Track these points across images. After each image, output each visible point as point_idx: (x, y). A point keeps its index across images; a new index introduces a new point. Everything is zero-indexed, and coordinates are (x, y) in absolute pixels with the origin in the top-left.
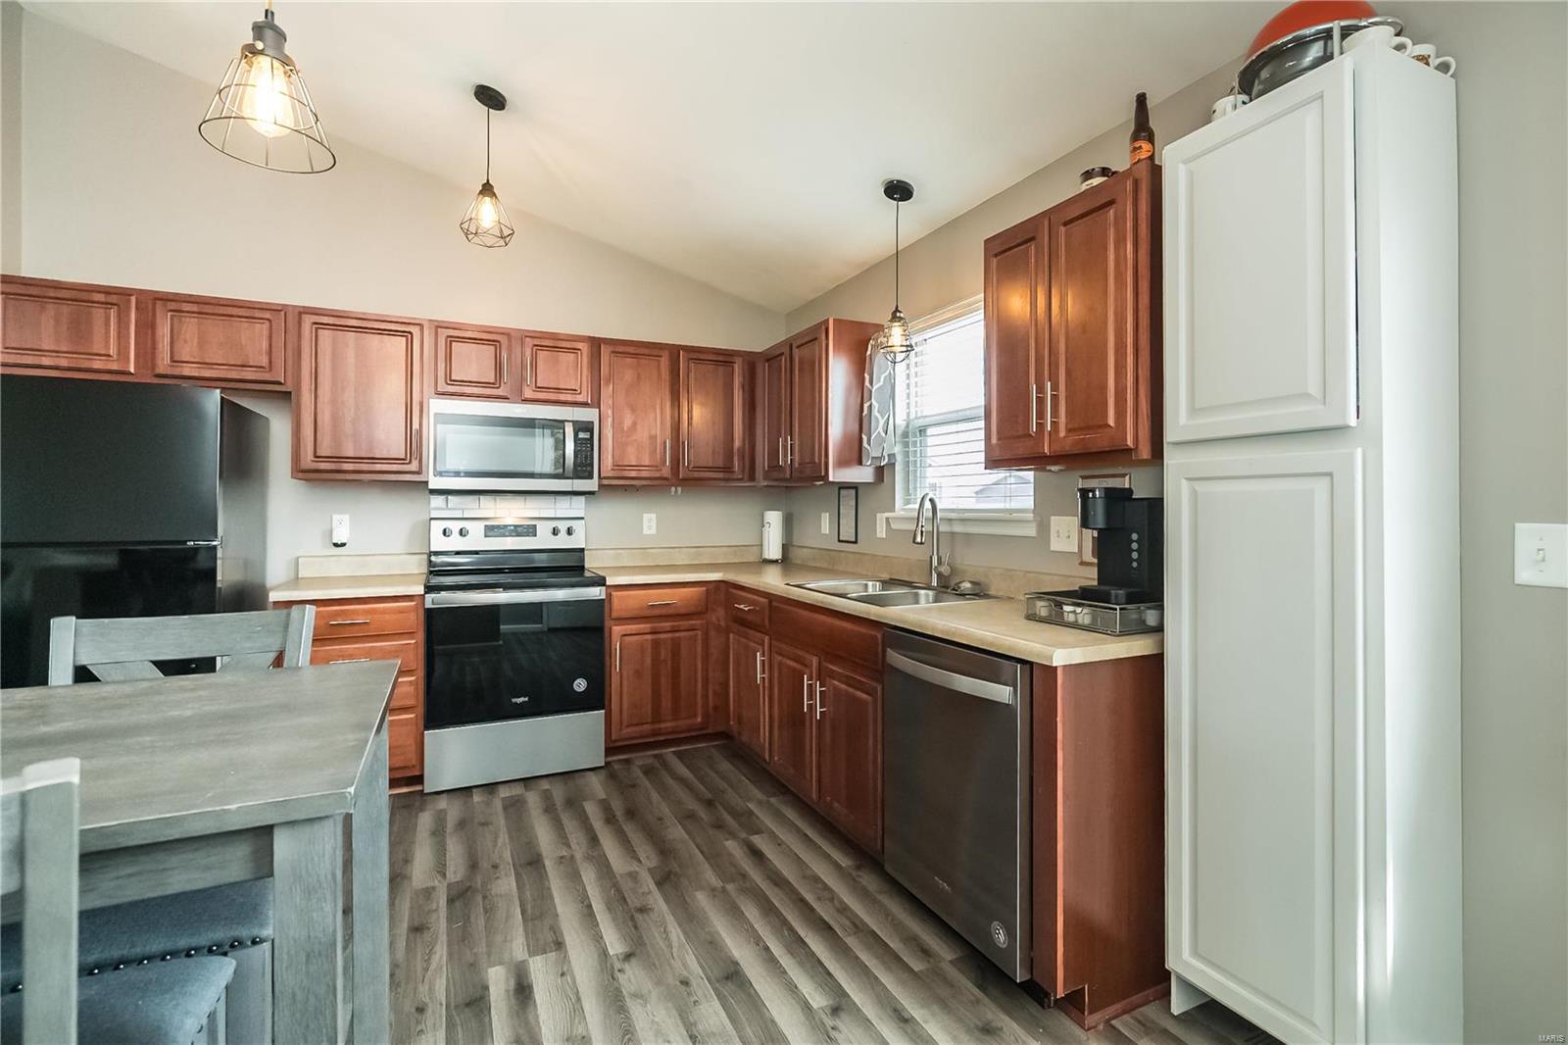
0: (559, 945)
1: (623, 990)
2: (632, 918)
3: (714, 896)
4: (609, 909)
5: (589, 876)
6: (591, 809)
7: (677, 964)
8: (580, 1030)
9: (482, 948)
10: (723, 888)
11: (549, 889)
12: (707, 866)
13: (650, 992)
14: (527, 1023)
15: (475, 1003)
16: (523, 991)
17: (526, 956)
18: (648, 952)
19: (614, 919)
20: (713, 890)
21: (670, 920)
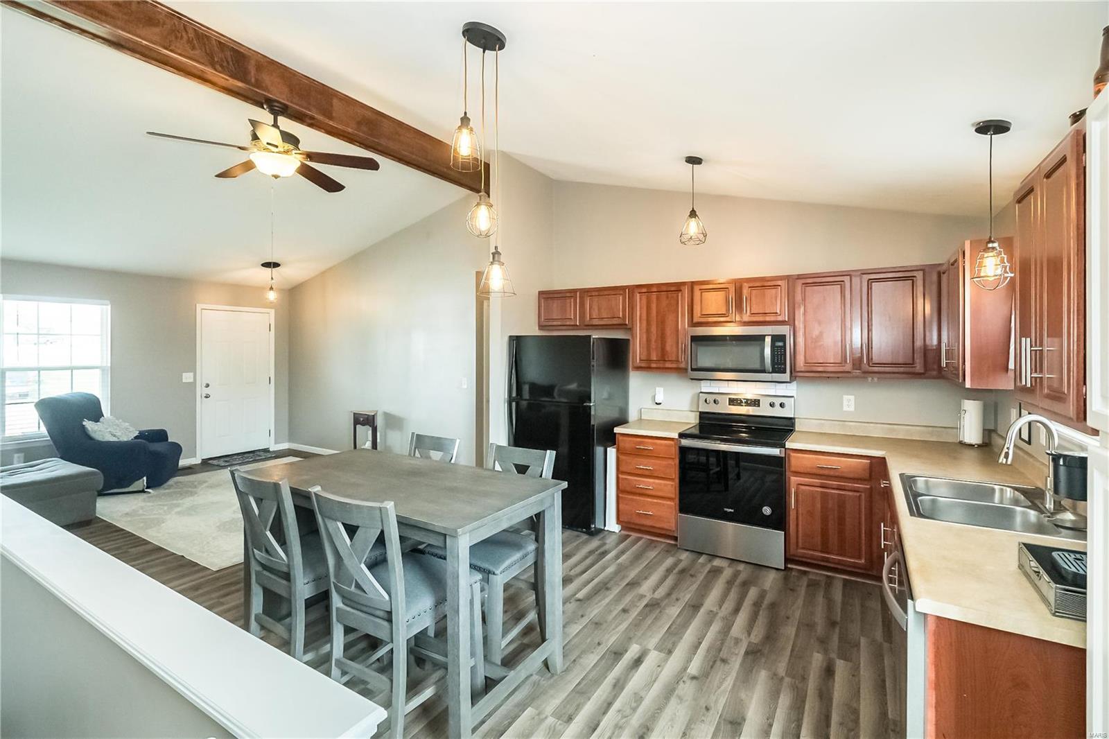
0: (670, 652)
1: (676, 692)
2: (715, 662)
3: (772, 678)
4: (708, 651)
5: (715, 628)
6: (753, 593)
7: (713, 698)
8: (642, 694)
9: (639, 634)
10: (782, 678)
11: (691, 623)
12: (787, 659)
13: (687, 700)
14: (628, 675)
15: (617, 654)
16: (638, 662)
17: (652, 649)
18: (705, 682)
19: (706, 657)
20: (775, 675)
21: (734, 674)
